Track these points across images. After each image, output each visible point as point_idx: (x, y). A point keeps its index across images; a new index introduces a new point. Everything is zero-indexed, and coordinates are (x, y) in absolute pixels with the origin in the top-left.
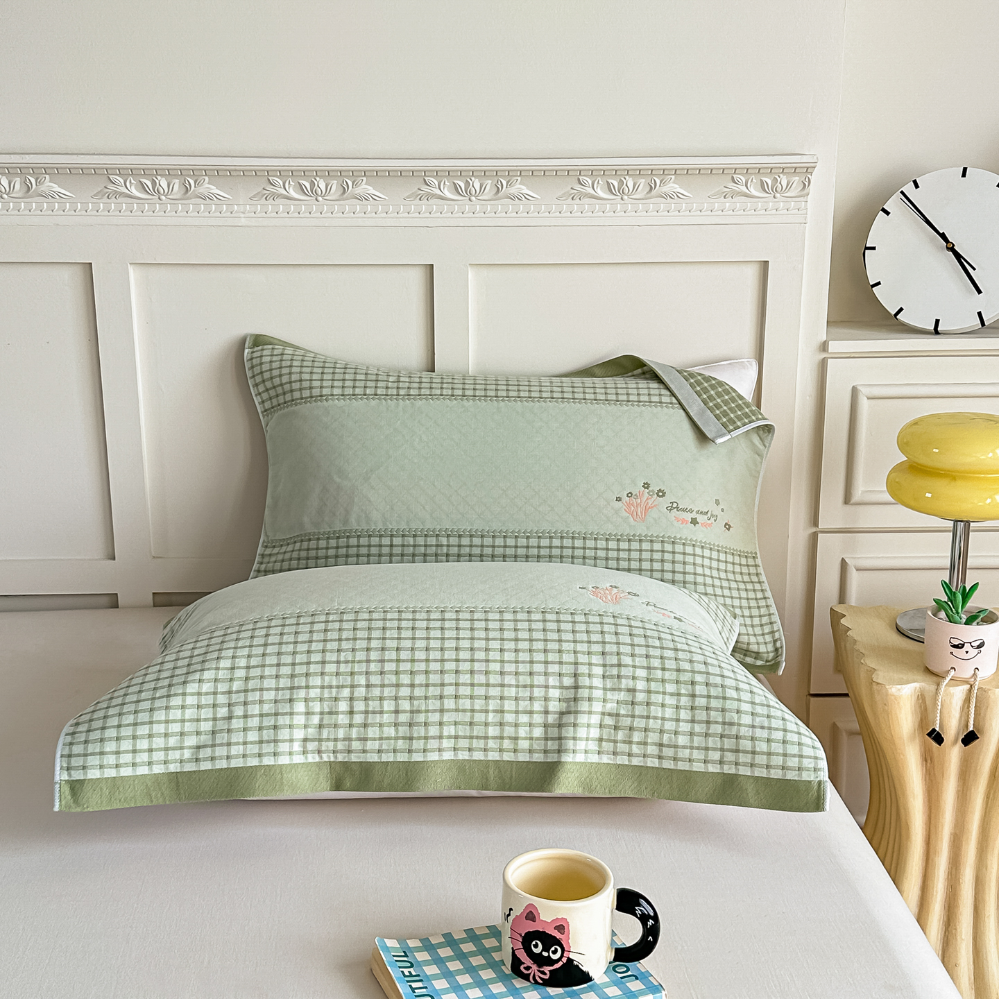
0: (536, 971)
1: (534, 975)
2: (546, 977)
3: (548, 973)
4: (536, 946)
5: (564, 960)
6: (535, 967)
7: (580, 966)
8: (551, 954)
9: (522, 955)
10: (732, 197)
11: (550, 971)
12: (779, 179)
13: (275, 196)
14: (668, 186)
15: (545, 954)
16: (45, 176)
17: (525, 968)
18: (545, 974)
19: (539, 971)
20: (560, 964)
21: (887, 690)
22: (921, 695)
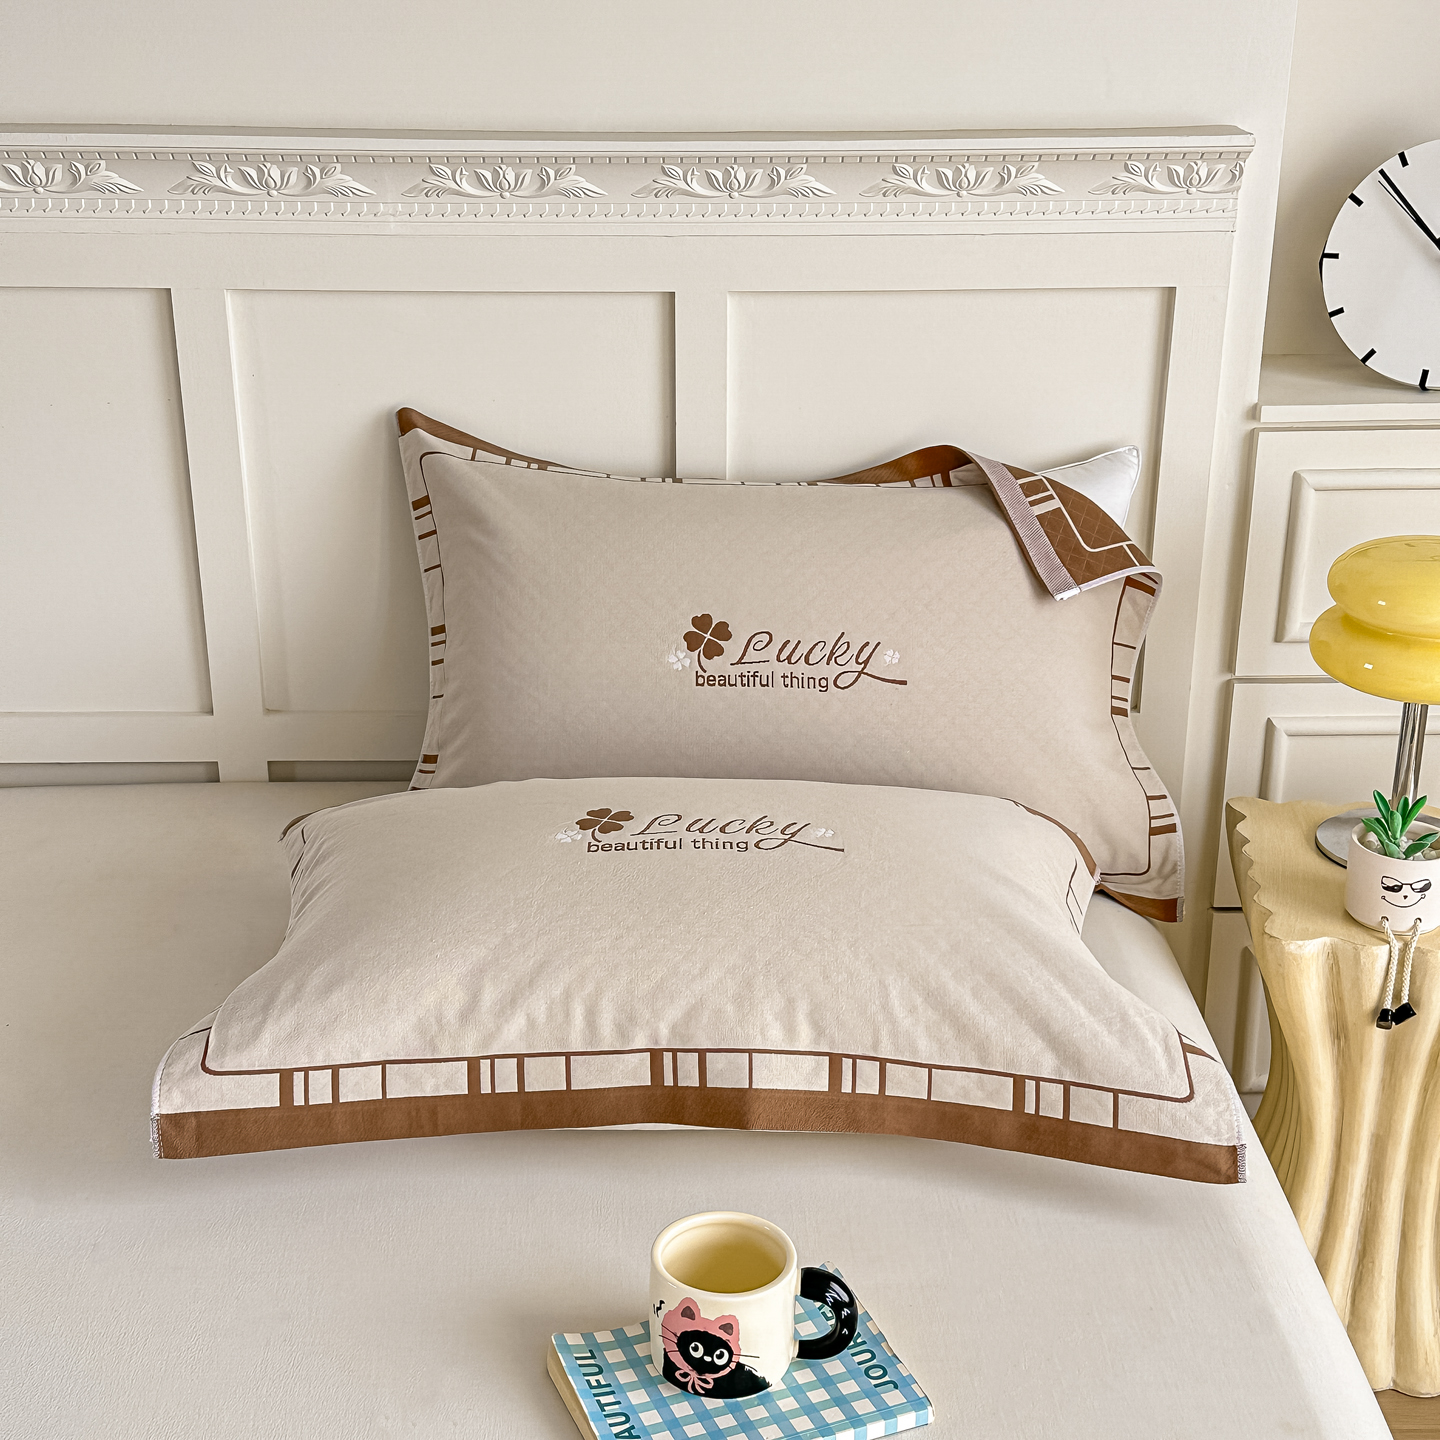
0: (696, 1380)
1: (694, 1383)
2: (710, 1386)
3: (712, 1381)
4: (696, 1349)
5: (733, 1365)
6: (694, 1375)
7: (754, 1372)
8: (716, 1360)
9: (677, 1358)
11: (714, 1379)
15: (708, 1359)
17: (681, 1375)
18: (708, 1383)
19: (699, 1379)
20: (728, 1370)
21: (1282, 947)
22: (1333, 953)
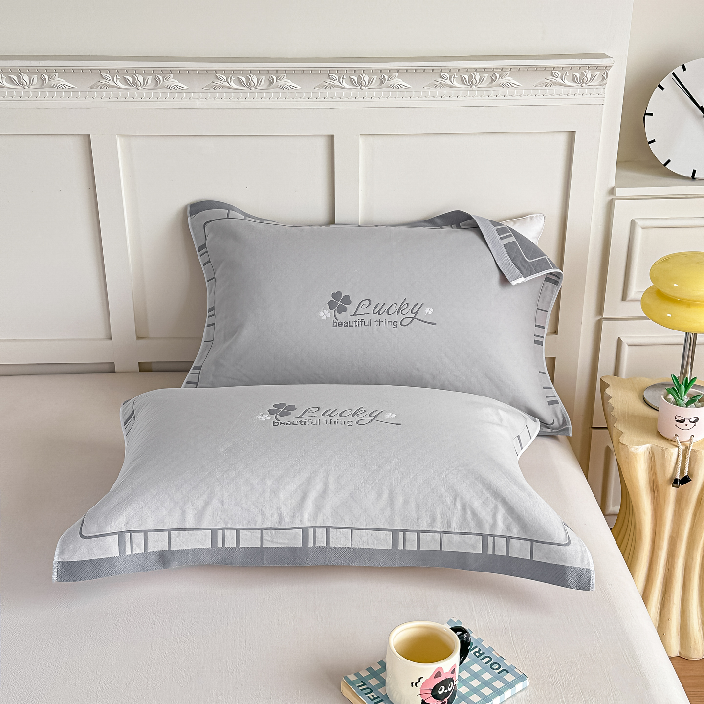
3: (447, 701)
4: (441, 690)
10: (551, 86)
12: (585, 74)
13: (221, 87)
14: (505, 78)
15: (446, 691)
16: (56, 74)
21: (628, 449)
22: (652, 452)
